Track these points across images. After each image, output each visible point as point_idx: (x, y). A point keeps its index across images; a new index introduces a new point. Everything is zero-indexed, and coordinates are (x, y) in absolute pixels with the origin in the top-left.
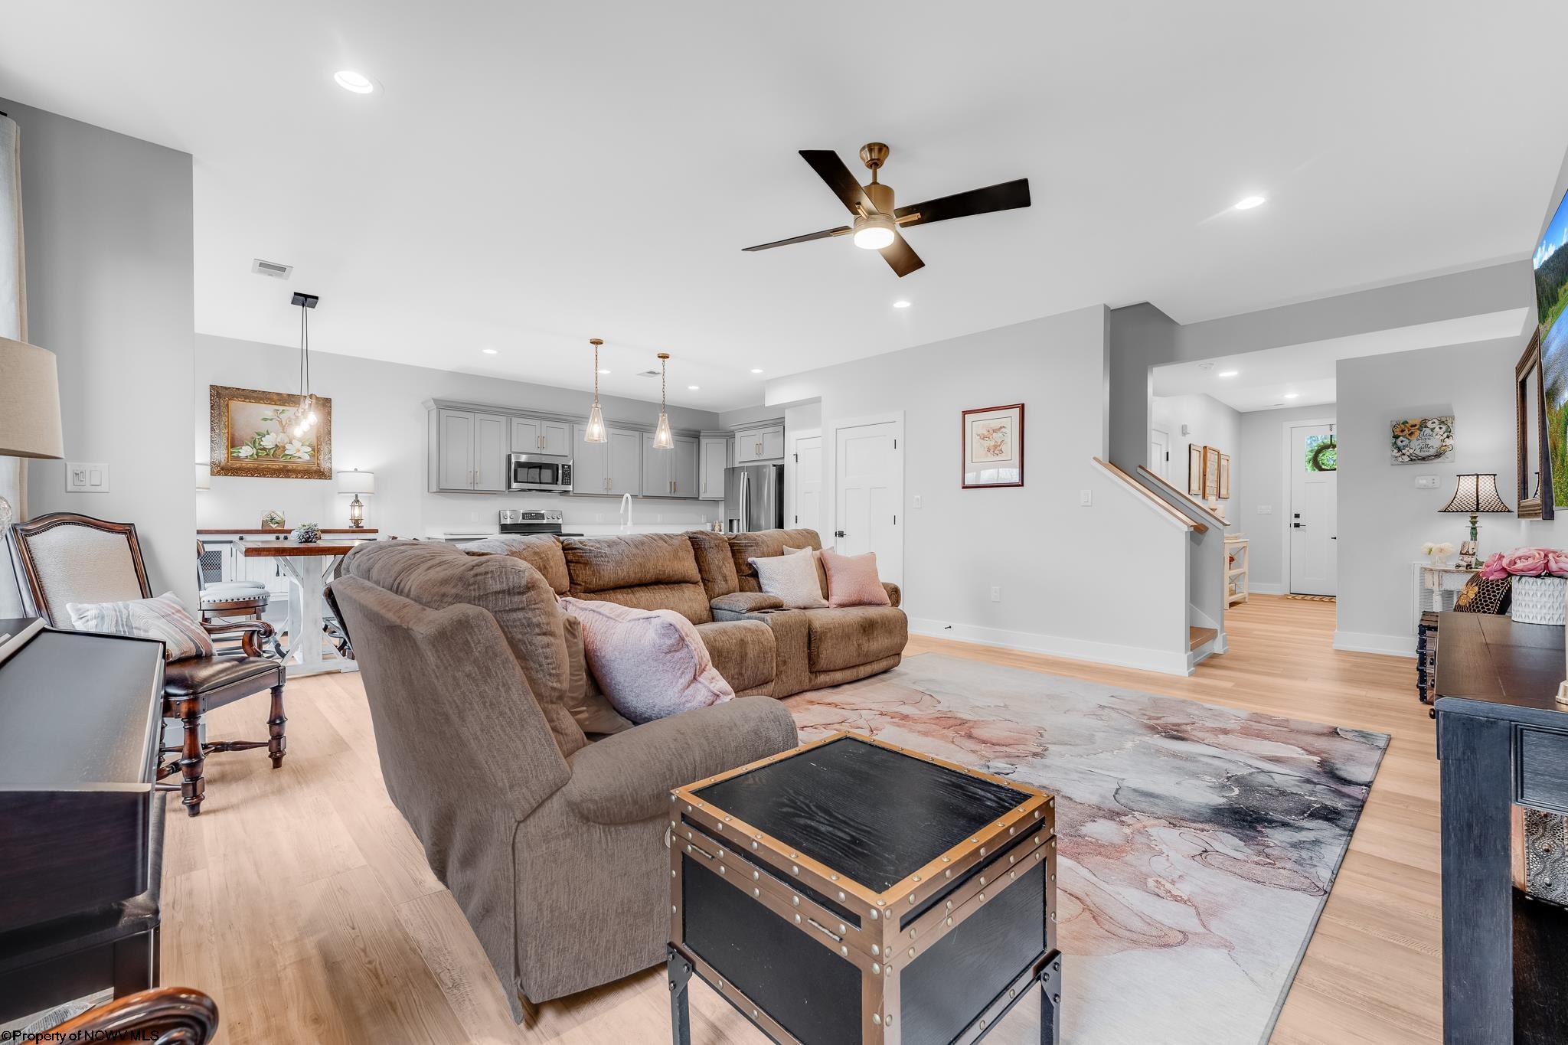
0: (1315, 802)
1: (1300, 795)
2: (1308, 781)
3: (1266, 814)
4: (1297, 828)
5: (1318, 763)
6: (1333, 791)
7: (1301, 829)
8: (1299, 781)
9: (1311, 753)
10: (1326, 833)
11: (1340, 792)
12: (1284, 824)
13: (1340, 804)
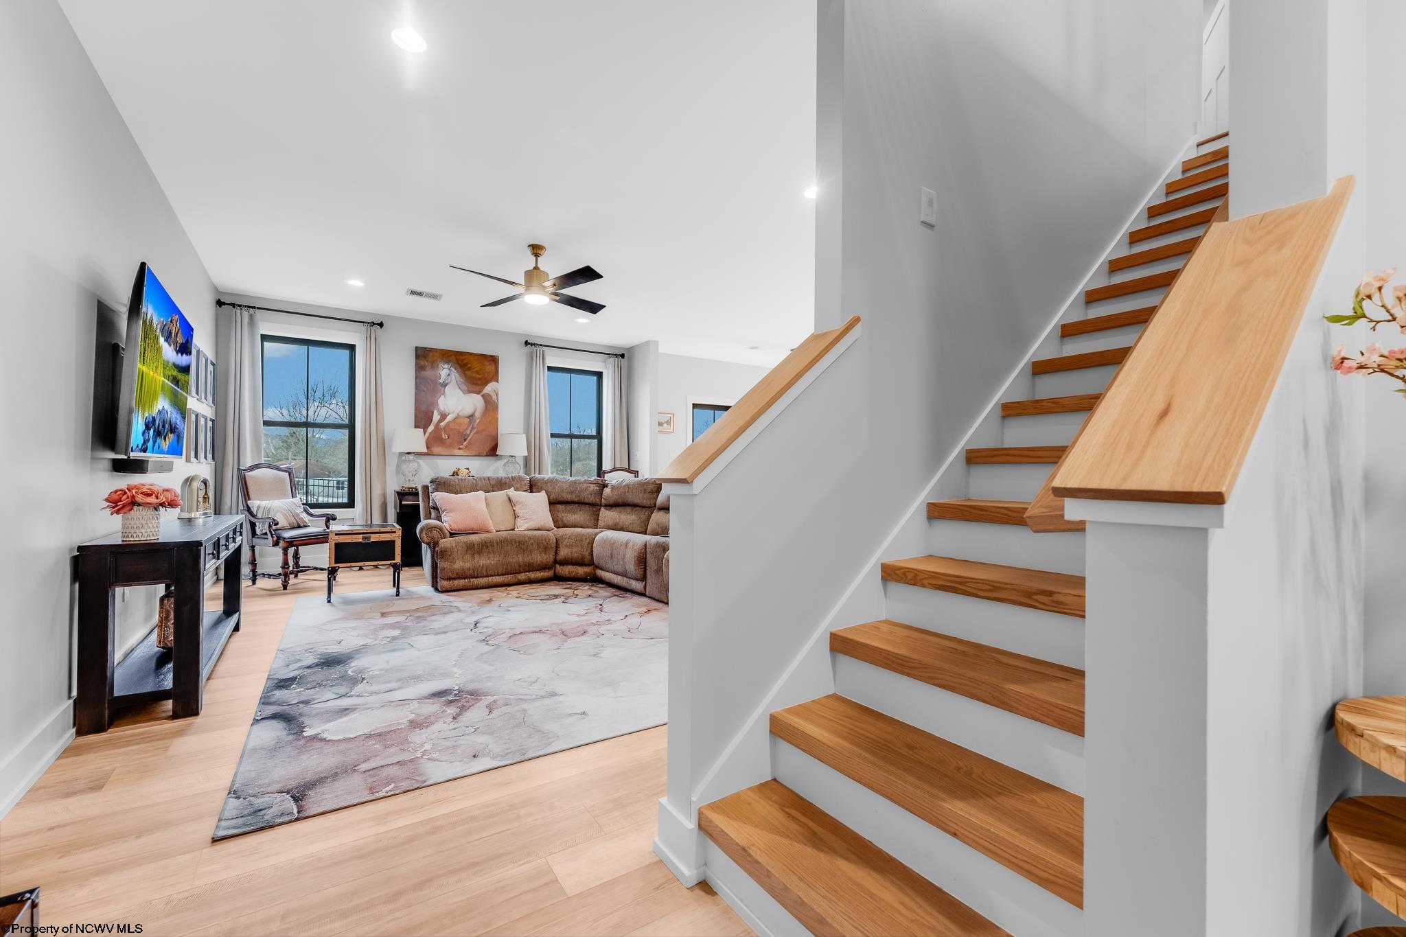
0: (295, 688)
1: (308, 689)
2: (306, 702)
3: (322, 668)
4: (301, 669)
5: (304, 727)
6: (284, 703)
7: (299, 668)
8: (314, 700)
9: (315, 738)
10: (282, 672)
11: (279, 705)
12: (309, 667)
13: (278, 694)
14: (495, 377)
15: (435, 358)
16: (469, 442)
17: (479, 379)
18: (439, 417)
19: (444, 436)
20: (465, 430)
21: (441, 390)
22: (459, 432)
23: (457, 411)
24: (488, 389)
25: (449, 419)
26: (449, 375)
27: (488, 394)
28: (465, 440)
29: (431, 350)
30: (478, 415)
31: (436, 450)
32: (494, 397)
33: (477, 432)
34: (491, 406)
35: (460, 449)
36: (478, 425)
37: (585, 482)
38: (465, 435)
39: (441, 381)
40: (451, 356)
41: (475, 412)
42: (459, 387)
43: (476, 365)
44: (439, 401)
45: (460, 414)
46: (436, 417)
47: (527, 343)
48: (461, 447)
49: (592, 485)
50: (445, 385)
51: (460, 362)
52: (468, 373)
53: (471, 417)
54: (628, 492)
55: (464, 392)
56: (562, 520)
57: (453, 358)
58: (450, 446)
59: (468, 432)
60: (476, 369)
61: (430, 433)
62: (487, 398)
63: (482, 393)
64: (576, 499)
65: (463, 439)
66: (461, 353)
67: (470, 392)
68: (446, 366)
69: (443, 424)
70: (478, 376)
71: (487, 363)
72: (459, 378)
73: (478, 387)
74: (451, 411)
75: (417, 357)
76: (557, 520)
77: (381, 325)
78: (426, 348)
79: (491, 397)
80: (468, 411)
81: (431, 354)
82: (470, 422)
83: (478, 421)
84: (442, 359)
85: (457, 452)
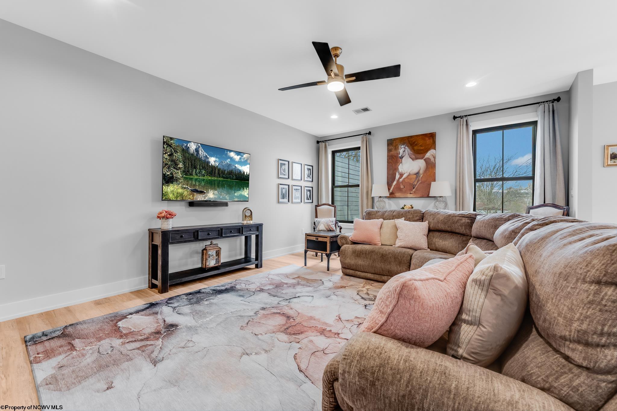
14: (433, 145)
15: (397, 143)
16: (416, 189)
17: (422, 150)
18: (399, 176)
19: (402, 187)
20: (414, 182)
21: (400, 161)
22: (410, 184)
23: (409, 172)
24: (428, 155)
25: (404, 176)
26: (404, 151)
27: (428, 158)
28: (414, 188)
29: (395, 139)
30: (421, 172)
31: (397, 195)
32: (432, 159)
33: (421, 183)
34: (431, 166)
35: (410, 193)
36: (421, 178)
37: (459, 216)
38: (414, 185)
39: (400, 156)
40: (405, 140)
41: (420, 170)
42: (410, 157)
43: (421, 142)
44: (399, 167)
45: (411, 173)
46: (397, 176)
47: (455, 118)
48: (411, 192)
49: (464, 218)
50: (402, 157)
51: (411, 142)
52: (416, 148)
53: (417, 174)
54: (482, 226)
55: (413, 159)
56: (435, 244)
57: (407, 141)
58: (405, 192)
59: (416, 183)
60: (420, 144)
61: (394, 186)
62: (427, 161)
63: (424, 158)
64: (449, 229)
65: (413, 188)
66: (411, 137)
67: (417, 159)
68: (403, 146)
69: (401, 180)
70: (421, 148)
71: (427, 139)
72: (410, 151)
73: (422, 155)
74: (406, 171)
75: (388, 145)
76: (432, 244)
77: (370, 133)
78: (392, 139)
79: (430, 159)
80: (416, 171)
81: (394, 142)
82: (417, 177)
83: (421, 176)
84: (401, 143)
85: (409, 195)
